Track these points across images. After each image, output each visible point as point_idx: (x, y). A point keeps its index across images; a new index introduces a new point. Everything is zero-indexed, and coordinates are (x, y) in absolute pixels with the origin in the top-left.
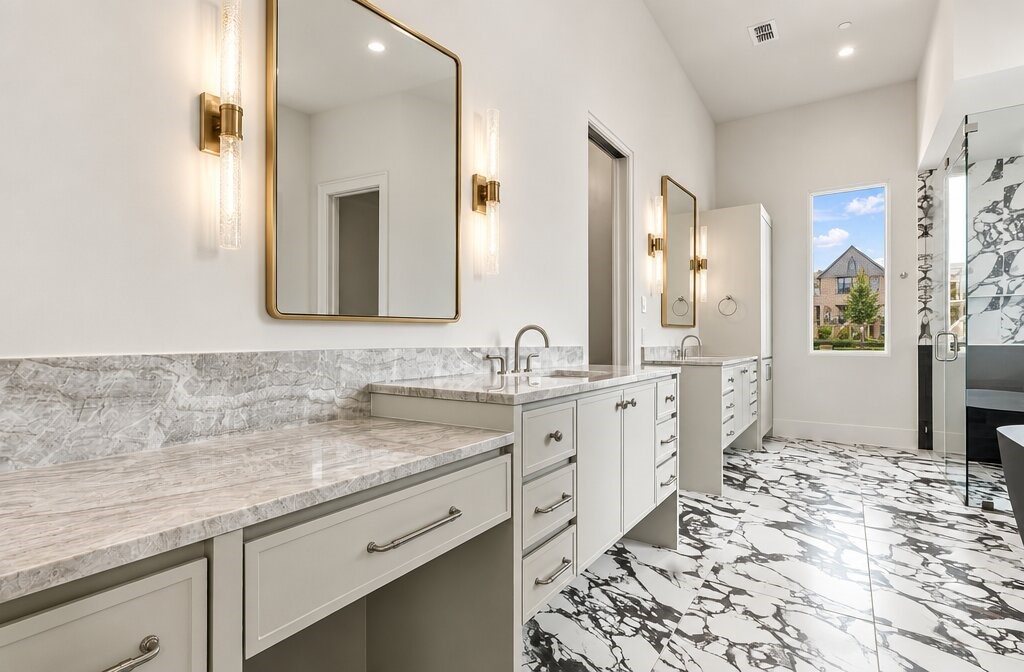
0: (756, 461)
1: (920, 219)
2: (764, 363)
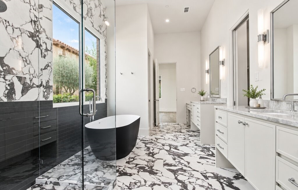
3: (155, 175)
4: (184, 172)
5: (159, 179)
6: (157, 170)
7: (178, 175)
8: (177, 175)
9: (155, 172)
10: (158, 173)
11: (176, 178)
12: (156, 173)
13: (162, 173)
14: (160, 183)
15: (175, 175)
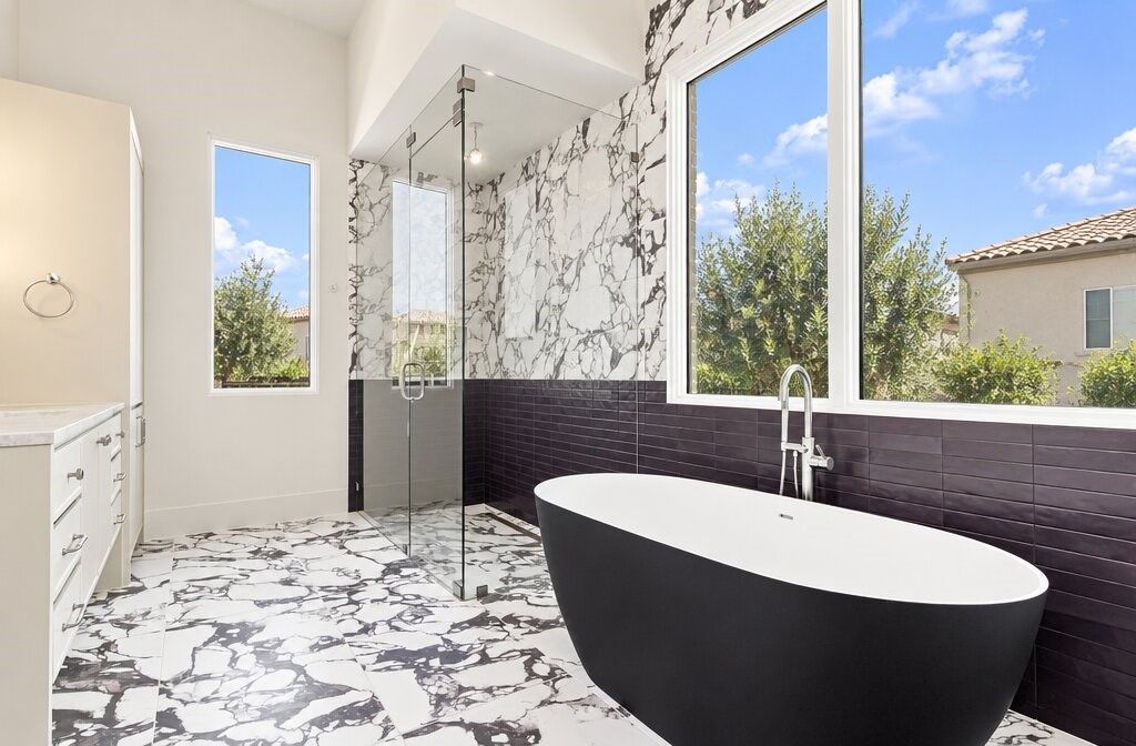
0: (126, 625)
1: (351, 220)
2: (133, 414)
3: (383, 653)
4: (269, 706)
5: (360, 646)
6: (388, 669)
7: (295, 682)
8: (301, 683)
9: (390, 663)
10: (377, 662)
11: (300, 670)
12: (380, 659)
13: (364, 667)
14: (347, 639)
15: (310, 681)
